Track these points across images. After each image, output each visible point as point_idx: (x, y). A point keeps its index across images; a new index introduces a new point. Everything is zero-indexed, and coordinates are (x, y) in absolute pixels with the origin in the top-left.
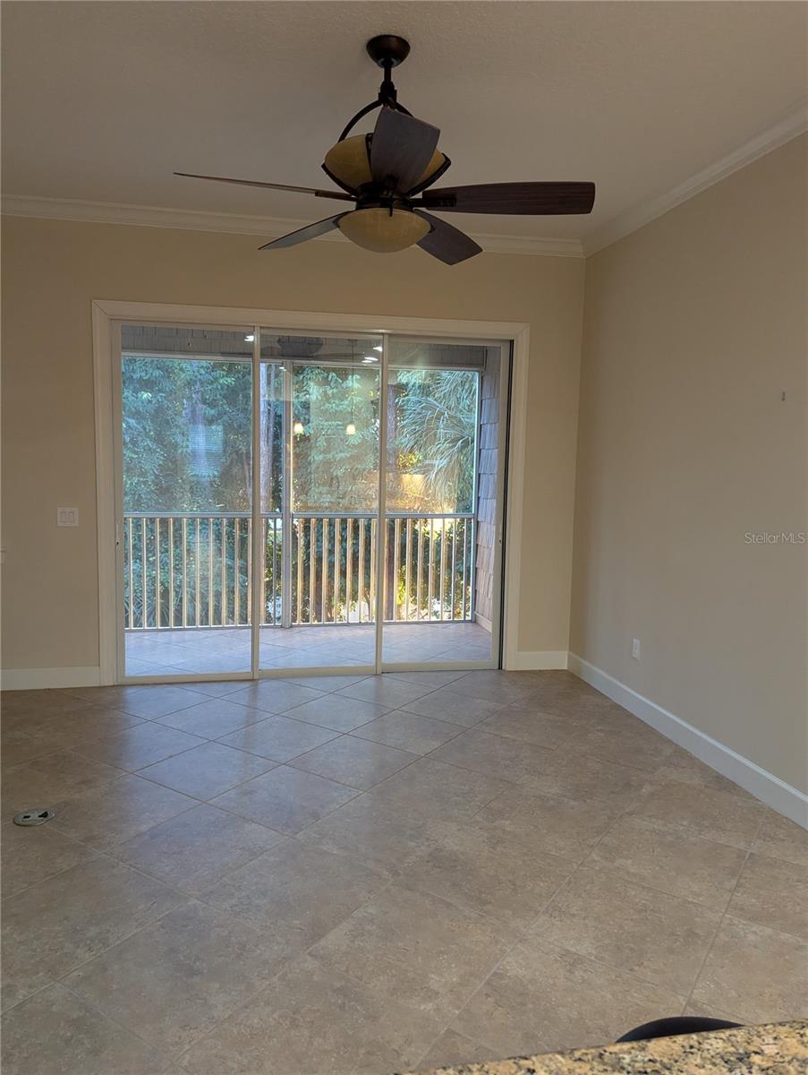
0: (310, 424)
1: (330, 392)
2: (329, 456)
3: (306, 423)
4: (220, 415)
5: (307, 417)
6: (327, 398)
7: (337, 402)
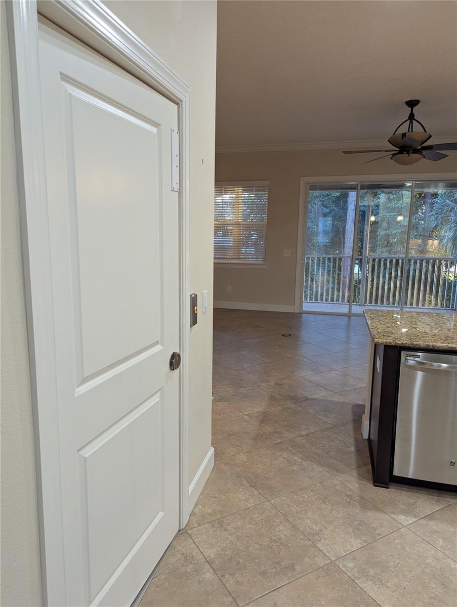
0: (379, 215)
1: (392, 197)
2: (388, 232)
3: (376, 215)
4: (330, 212)
5: (377, 211)
6: (390, 200)
7: (395, 202)
